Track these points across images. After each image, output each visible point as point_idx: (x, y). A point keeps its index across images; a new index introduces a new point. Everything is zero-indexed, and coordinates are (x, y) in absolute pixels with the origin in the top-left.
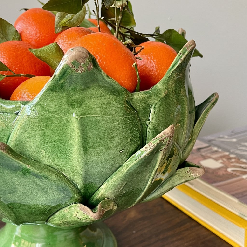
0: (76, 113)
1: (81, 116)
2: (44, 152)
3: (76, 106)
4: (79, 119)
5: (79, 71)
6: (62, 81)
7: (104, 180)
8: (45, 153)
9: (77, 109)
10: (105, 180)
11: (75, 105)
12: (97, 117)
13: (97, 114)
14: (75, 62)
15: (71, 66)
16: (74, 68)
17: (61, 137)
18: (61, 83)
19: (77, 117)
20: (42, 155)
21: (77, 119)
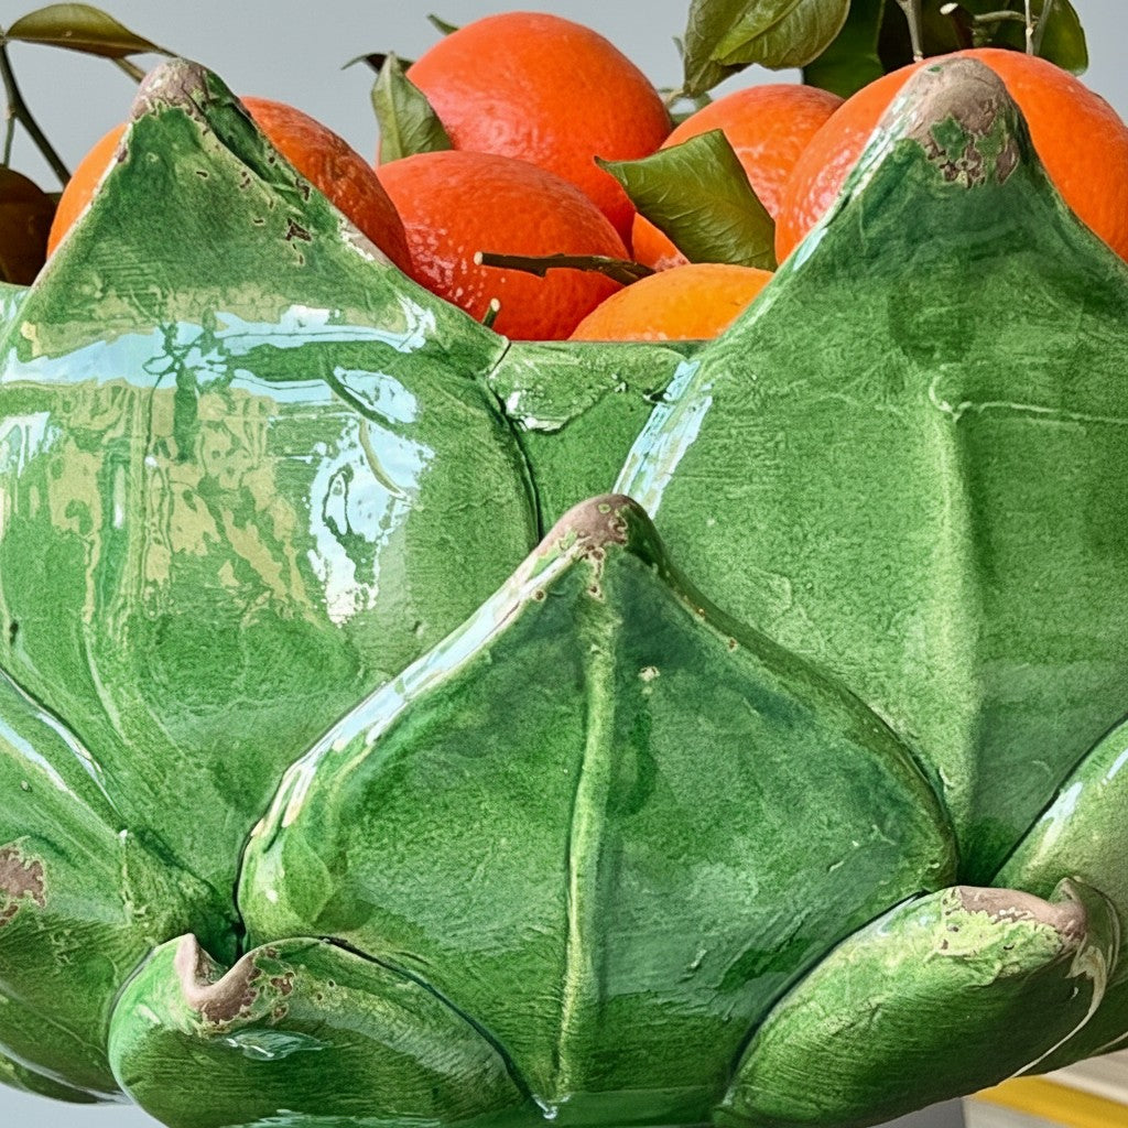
0: (938, 389)
1: (965, 405)
2: (787, 586)
3: (937, 355)
4: (957, 417)
5: (962, 178)
6: (876, 228)
7: (1067, 771)
8: (794, 592)
9: (943, 367)
10: (1070, 767)
11: (931, 350)
12: (1034, 415)
13: (1033, 403)
14: (950, 126)
15: (928, 151)
16: (939, 161)
17: (871, 512)
18: (871, 240)
19: (946, 407)
20: (777, 608)
21: (948, 416)
